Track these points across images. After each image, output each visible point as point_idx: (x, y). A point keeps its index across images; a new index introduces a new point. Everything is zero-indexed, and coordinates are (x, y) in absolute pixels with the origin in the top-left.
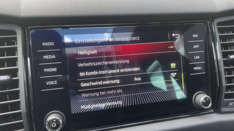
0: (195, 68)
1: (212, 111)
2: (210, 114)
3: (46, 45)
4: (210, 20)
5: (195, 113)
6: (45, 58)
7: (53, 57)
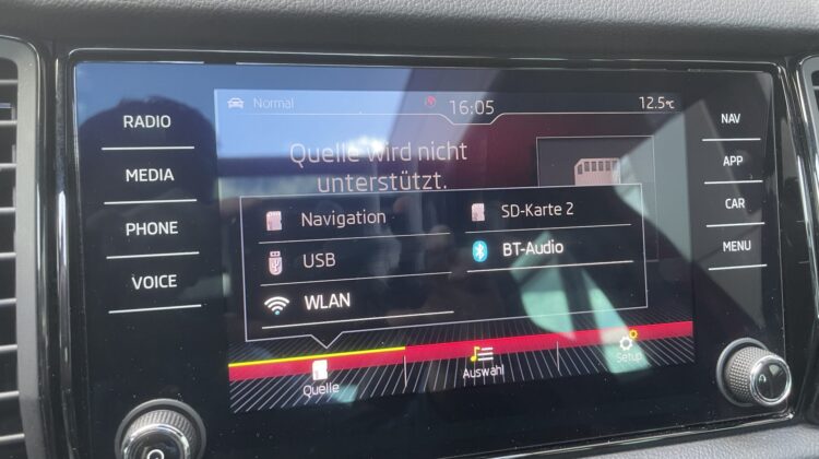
0: (729, 246)
1: (791, 416)
2: (783, 430)
3: (140, 126)
4: (787, 59)
5: (725, 422)
6: (132, 179)
7: (166, 177)
